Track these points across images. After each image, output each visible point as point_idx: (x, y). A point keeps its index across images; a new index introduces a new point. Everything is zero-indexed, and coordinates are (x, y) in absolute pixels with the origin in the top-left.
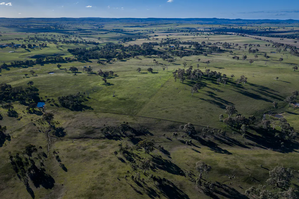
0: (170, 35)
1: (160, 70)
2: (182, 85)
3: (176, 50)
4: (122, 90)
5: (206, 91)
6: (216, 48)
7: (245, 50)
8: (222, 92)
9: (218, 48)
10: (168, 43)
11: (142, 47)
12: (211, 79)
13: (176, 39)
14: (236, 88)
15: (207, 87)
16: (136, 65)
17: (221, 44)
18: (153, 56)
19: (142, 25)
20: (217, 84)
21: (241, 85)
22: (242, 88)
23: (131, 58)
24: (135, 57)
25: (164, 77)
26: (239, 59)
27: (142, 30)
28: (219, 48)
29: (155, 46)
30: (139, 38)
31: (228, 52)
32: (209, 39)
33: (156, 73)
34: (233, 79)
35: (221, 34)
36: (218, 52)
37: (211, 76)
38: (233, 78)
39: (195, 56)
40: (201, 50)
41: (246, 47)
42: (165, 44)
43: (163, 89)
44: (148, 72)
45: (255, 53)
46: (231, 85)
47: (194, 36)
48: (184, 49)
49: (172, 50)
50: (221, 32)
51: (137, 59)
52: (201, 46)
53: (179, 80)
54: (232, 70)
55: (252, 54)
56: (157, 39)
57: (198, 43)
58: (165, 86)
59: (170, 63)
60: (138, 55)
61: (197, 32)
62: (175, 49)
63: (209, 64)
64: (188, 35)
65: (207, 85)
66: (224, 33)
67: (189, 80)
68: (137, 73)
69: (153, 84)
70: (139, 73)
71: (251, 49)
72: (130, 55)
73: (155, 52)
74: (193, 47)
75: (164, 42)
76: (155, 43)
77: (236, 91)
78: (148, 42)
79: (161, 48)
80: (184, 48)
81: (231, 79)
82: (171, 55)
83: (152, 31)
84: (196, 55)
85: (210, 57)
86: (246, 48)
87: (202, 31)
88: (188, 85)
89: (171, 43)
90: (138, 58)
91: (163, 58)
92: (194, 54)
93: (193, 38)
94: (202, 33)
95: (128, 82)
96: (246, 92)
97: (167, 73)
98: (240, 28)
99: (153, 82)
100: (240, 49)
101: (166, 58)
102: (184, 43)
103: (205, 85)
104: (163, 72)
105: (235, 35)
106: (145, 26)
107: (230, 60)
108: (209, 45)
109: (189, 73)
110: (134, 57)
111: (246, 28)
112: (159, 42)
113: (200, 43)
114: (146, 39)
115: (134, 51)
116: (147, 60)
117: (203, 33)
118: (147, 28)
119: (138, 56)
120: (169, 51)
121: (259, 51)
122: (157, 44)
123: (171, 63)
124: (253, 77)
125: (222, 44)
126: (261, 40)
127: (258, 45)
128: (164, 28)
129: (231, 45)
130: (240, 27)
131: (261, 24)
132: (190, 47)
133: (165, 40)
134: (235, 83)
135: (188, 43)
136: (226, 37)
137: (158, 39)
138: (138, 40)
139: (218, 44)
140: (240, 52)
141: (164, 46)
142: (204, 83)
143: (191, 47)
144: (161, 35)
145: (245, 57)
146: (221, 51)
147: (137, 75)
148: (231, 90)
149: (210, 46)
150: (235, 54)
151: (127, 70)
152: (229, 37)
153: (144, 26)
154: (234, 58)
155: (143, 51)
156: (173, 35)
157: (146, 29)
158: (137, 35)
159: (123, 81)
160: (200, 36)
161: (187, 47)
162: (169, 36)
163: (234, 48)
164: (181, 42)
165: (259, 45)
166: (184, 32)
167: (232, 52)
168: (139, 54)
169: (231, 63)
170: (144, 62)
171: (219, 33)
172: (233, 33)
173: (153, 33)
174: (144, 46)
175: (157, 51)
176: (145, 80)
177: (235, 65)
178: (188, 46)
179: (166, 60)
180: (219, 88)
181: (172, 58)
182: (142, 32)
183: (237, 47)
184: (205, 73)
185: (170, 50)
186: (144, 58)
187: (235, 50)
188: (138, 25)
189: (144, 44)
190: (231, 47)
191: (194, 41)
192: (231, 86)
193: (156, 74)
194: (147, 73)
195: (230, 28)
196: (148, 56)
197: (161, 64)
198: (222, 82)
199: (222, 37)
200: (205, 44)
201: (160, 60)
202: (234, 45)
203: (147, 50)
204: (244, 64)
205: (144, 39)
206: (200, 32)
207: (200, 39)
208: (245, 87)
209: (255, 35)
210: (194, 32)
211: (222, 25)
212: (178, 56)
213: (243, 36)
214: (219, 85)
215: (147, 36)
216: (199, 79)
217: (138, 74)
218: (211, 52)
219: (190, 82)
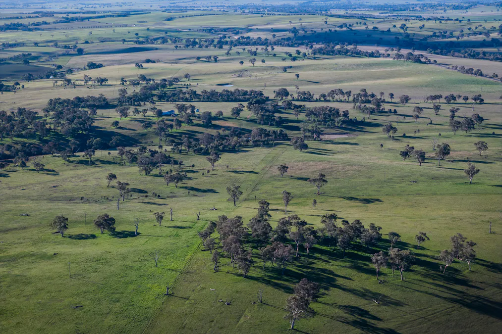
0: (148, 61)
1: (144, 221)
2: (244, 285)
3: (185, 127)
4: (13, 321)
5: (340, 307)
6: (334, 115)
7: (436, 120)
8: (397, 304)
9: (341, 113)
10: (145, 97)
11: (48, 120)
12: (351, 256)
13: (176, 80)
14: (441, 283)
15: (338, 287)
16: (40, 198)
17: (346, 97)
18: (99, 154)
19: (32, 21)
20: (372, 272)
21: (456, 270)
22: (464, 282)
23: (10, 167)
24: (30, 164)
25: (167, 253)
26: (426, 156)
27: (36, 44)
28: (346, 114)
29: (99, 112)
30: (29, 78)
31: (381, 129)
32: (298, 76)
33: (133, 234)
34: (423, 248)
35: (339, 52)
36: (341, 128)
37: (347, 244)
38: (422, 244)
39: (262, 153)
40: (281, 122)
41: (437, 108)
42: (136, 100)
43: (174, 306)
44: (97, 232)
45: (473, 131)
46: (423, 275)
47: (242, 63)
48: (214, 122)
49: (171, 126)
50: (338, 47)
51: (36, 174)
52: (277, 109)
53: (229, 265)
54: (412, 206)
55: (464, 133)
56: (102, 81)
57: (261, 94)
58: (181, 294)
59: (172, 184)
60: (40, 153)
61: (248, 48)
62: (179, 123)
63: (326, 187)
64: (216, 61)
65: (340, 281)
66: (347, 51)
67: (269, 264)
68: (53, 237)
69: (131, 287)
70: (60, 236)
71: (456, 114)
72: (7, 153)
73: (107, 140)
74: (247, 113)
75: (131, 91)
76: (99, 99)
77: (445, 298)
78: (70, 94)
79: (124, 119)
80: (216, 118)
81: (416, 247)
82: (169, 148)
83: (75, 47)
84: (267, 144)
85: (318, 152)
86: (440, 112)
87: (265, 43)
88: (268, 283)
89: (162, 97)
90: (41, 168)
91: (142, 163)
92: (256, 144)
93: (240, 73)
94: (266, 50)
95: (27, 282)
96: (478, 297)
97: (175, 231)
98: (402, 28)
99: (128, 279)
100: (418, 117)
101: (155, 164)
102: (212, 97)
103: (328, 281)
104: (158, 231)
105: (389, 55)
106: (46, 23)
107: (395, 163)
108: (304, 100)
109: (265, 233)
110: (23, 165)
111: (421, 28)
112: (111, 93)
113: (269, 93)
114: (60, 83)
115: (19, 136)
116: (79, 177)
117: (269, 49)
118: (56, 32)
119: (40, 159)
120: (157, 134)
121: (484, 122)
122: (106, 105)
123: (180, 184)
124: (492, 236)
125: (351, 98)
126: (481, 75)
127: (475, 99)
128: (118, 29)
129: (384, 101)
130: (399, 24)
131: (467, 8)
132: (237, 112)
133: (135, 83)
134: (434, 266)
135: (228, 97)
136: (358, 66)
137: (105, 80)
138: (27, 85)
139: (337, 97)
140: (420, 127)
141: (137, 111)
142: (324, 271)
143: (242, 114)
144: (113, 63)
145: (445, 151)
146: (353, 126)
147: (59, 249)
148: (426, 293)
149: (308, 104)
150: (404, 136)
151: (10, 226)
152: (371, 65)
153: (38, 24)
154: (405, 154)
155: (57, 134)
156: (159, 61)
157: (50, 38)
158: (20, 64)
159: (8, 279)
160: (264, 65)
161: (225, 115)
162: (145, 65)
163: (395, 112)
164: (199, 92)
165: (479, 99)
166: (200, 47)
167: (395, 130)
168: (45, 148)
169: (402, 178)
170: (69, 185)
171: (329, 49)
172: (382, 50)
173: (80, 52)
174: (59, 115)
175: (112, 134)
176: (95, 271)
177: (415, 187)
178: (226, 108)
179: (155, 171)
180: (384, 290)
181: (176, 163)
182: (34, 50)
183: (408, 109)
184: (322, 230)
185: (162, 129)
186: (65, 167)
187: (401, 119)
188: (16, 21)
189: (54, 104)
190: (387, 107)
191: (245, 85)
192: (423, 279)
193: (129, 239)
194: (94, 237)
195: (363, 27)
196: (81, 155)
197: (141, 191)
198: (389, 265)
199: (344, 67)
200: (289, 98)
201: (132, 174)
202: (393, 100)
203: (74, 133)
204: (446, 178)
205: (48, 83)
206: (260, 47)
207: (265, 75)
208: (473, 277)
209: (456, 54)
210: (235, 45)
211: (332, 16)
212: (200, 152)
213: (418, 60)
214: (382, 278)
215: (60, 67)
216: (302, 258)
217: (59, 243)
218: (319, 133)
219: (273, 270)
